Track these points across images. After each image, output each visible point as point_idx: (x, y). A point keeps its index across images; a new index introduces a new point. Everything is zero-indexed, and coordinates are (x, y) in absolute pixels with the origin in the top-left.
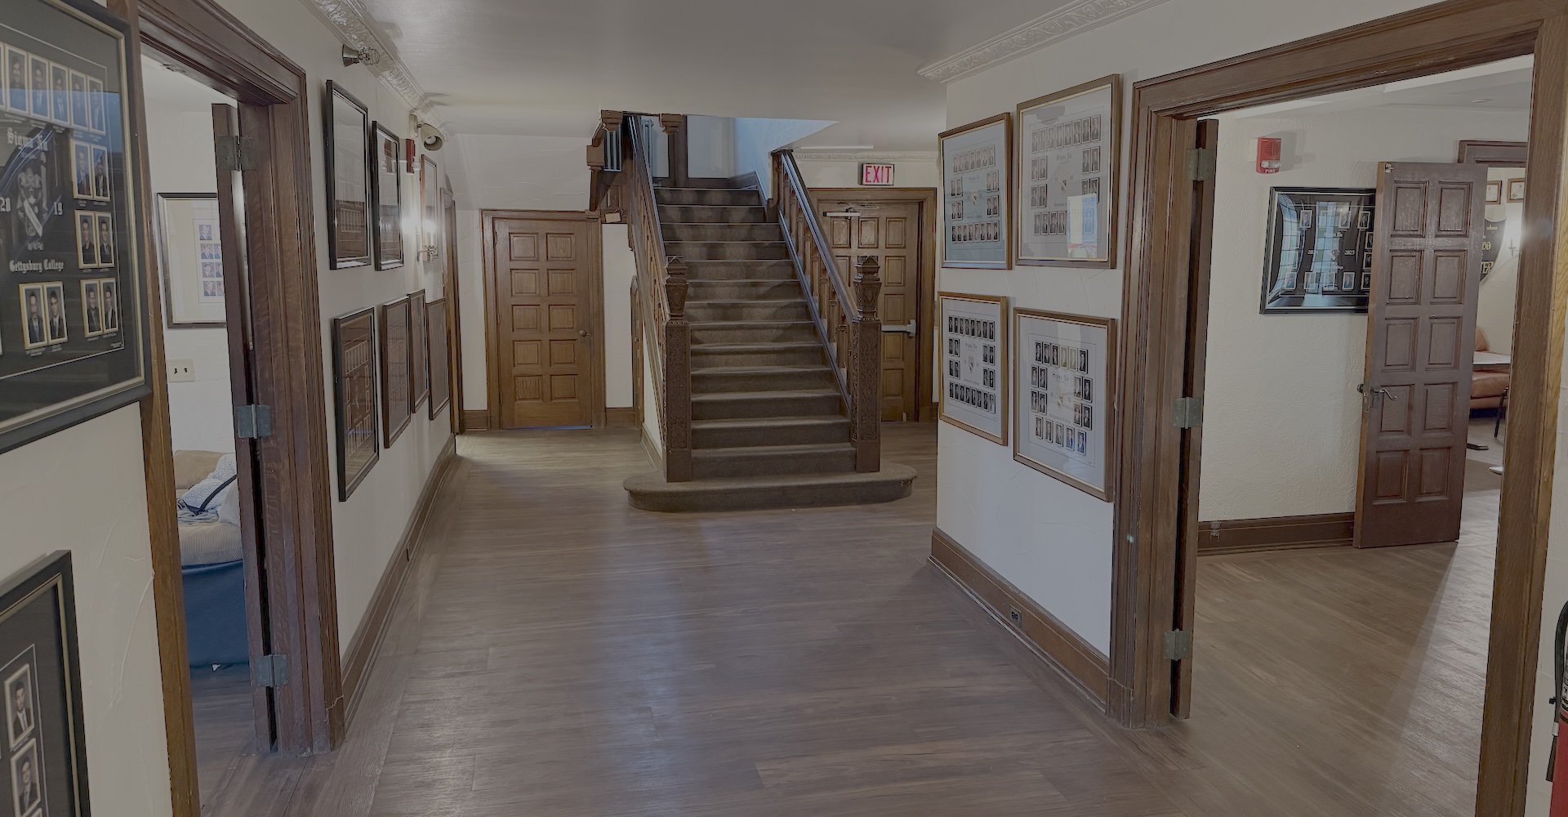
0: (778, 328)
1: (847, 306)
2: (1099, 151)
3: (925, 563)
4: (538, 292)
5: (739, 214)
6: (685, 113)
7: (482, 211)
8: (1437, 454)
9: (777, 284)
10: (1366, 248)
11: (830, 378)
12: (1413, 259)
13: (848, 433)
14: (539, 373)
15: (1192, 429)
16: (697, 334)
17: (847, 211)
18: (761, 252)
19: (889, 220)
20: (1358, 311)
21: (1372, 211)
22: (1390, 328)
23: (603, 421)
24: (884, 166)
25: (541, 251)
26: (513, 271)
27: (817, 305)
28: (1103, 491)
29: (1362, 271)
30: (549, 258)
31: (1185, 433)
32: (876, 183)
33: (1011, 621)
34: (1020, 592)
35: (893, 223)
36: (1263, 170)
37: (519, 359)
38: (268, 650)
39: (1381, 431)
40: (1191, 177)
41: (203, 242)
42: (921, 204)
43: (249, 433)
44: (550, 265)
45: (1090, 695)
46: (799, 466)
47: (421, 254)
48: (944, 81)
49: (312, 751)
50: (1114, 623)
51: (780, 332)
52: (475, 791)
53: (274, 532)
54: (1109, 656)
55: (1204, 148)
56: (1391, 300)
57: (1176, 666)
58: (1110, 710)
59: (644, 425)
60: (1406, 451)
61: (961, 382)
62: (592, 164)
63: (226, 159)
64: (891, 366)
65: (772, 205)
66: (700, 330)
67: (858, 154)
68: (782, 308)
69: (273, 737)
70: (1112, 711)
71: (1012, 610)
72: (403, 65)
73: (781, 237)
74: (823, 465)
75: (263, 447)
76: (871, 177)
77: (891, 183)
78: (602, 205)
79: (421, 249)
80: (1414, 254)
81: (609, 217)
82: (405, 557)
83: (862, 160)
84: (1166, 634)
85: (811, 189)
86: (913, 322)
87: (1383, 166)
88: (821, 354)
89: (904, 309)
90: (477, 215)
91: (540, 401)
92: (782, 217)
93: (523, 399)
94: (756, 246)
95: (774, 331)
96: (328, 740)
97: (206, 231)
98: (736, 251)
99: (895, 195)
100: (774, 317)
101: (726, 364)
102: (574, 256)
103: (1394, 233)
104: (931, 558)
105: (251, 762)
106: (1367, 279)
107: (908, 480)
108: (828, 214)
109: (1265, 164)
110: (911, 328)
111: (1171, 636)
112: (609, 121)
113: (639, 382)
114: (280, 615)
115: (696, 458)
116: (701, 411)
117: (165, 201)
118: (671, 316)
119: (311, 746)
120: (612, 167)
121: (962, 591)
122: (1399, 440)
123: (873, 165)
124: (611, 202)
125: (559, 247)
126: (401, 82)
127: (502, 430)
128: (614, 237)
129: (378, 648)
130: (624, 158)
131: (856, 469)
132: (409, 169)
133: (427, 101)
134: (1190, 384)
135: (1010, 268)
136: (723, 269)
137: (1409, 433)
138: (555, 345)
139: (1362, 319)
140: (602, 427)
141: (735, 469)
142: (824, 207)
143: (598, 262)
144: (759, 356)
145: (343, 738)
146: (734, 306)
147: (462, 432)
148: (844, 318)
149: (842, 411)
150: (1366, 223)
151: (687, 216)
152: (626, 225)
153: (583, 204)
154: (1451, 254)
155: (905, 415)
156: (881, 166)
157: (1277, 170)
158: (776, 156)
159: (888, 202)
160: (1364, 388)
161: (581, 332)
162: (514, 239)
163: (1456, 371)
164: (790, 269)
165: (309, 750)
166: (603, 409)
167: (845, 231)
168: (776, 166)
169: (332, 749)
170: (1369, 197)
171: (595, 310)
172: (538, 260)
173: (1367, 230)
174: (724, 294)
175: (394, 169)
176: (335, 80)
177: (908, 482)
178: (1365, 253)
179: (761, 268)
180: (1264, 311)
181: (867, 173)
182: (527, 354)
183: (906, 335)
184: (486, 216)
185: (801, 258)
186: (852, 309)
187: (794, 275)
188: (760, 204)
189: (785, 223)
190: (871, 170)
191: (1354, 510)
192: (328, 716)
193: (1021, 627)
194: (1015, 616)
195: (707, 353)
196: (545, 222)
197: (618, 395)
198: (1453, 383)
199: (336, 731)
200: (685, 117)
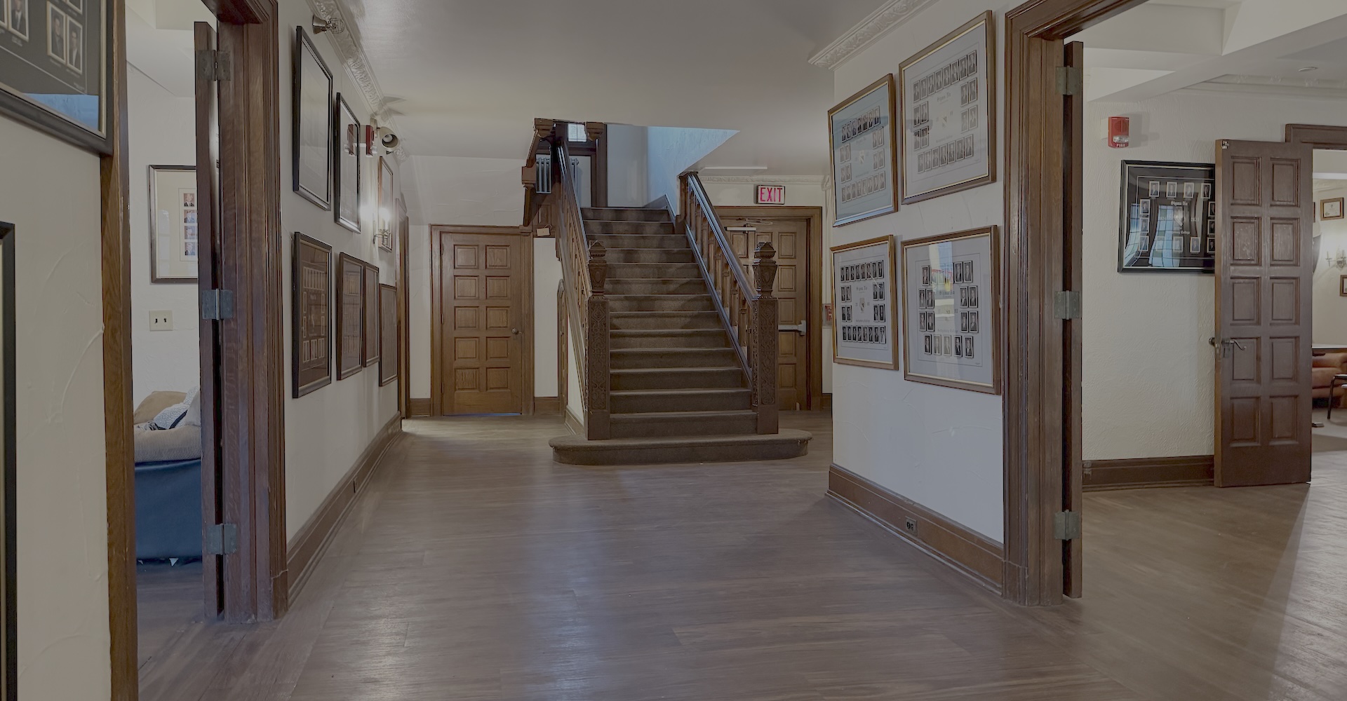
0: (686, 317)
1: (747, 290)
2: (975, 82)
3: (823, 496)
4: (477, 296)
5: (651, 228)
6: (606, 122)
7: (431, 226)
8: (1286, 401)
9: (685, 282)
10: (1209, 215)
11: (733, 356)
12: (1252, 226)
13: (750, 401)
14: (476, 366)
15: (1072, 321)
16: (616, 321)
17: (745, 226)
18: (670, 257)
19: (781, 234)
20: (1204, 272)
21: (1213, 183)
22: (1236, 286)
23: (531, 409)
24: (776, 188)
25: (480, 261)
26: (456, 278)
27: (720, 297)
28: (991, 385)
29: (1207, 236)
30: (488, 267)
31: (1066, 324)
32: (769, 202)
33: (907, 532)
34: (914, 503)
35: (785, 237)
36: (1114, 145)
37: (460, 354)
38: (219, 519)
39: (1233, 380)
40: (1062, 92)
41: (186, 208)
42: (808, 221)
43: (213, 315)
44: (487, 273)
45: (986, 582)
46: (707, 427)
47: (377, 238)
48: (832, 66)
49: (256, 618)
50: (1007, 507)
51: (688, 320)
52: (407, 647)
53: (230, 407)
54: (1002, 542)
55: (1071, 66)
56: (1235, 262)
57: (1066, 544)
58: (1006, 591)
59: (567, 407)
60: (1258, 398)
61: (853, 323)
62: (526, 182)
63: (204, 70)
64: (785, 361)
65: (679, 221)
66: (618, 318)
67: (753, 177)
68: (689, 301)
69: (221, 607)
70: (1008, 592)
71: (907, 521)
72: (365, 56)
73: (688, 244)
74: (729, 427)
75: (224, 329)
76: (765, 197)
77: (782, 202)
78: (534, 222)
79: (377, 232)
80: (1253, 221)
81: (540, 232)
82: (351, 488)
83: (757, 183)
84: (1056, 514)
85: (716, 207)
86: (804, 322)
87: (1220, 142)
88: (725, 338)
89: (795, 310)
90: (426, 229)
91: (477, 391)
92: (689, 229)
93: (463, 389)
94: (668, 253)
95: (683, 319)
96: (272, 609)
97: (189, 198)
98: (649, 256)
99: (787, 213)
100: (683, 308)
101: (641, 346)
102: (509, 265)
103: (1234, 202)
104: (828, 492)
105: (198, 628)
106: (1212, 243)
107: (805, 441)
108: (728, 229)
109: (1116, 139)
110: (802, 327)
111: (1061, 517)
112: (541, 127)
113: (563, 374)
114: (232, 486)
115: (614, 419)
116: (618, 382)
117: (156, 172)
118: (593, 292)
119: (256, 614)
120: (543, 191)
121: (859, 515)
122: (1251, 389)
123: (766, 187)
124: (542, 219)
125: (497, 258)
126: (363, 76)
127: (443, 417)
128: (544, 248)
129: (323, 550)
130: (553, 183)
131: (756, 432)
132: (368, 151)
133: (385, 108)
134: (1070, 279)
135: (896, 209)
136: (637, 270)
137: (1259, 381)
138: (491, 342)
139: (1208, 280)
140: (531, 413)
141: (649, 429)
142: (725, 223)
143: (529, 269)
144: (669, 339)
145: (286, 610)
146: (647, 299)
147: (408, 417)
148: (744, 302)
149: (744, 384)
150: (1208, 194)
151: (606, 228)
152: (555, 239)
153: (518, 220)
154: (1285, 221)
155: (798, 404)
156: (773, 188)
157: (1127, 144)
158: (683, 178)
159: (778, 219)
160: (1215, 341)
161: (514, 330)
162: (459, 250)
163: (1297, 326)
164: (696, 270)
165: (253, 617)
166: (532, 397)
167: (743, 243)
168: (683, 187)
169: (275, 618)
170: (1210, 172)
171: (526, 312)
172: (478, 268)
173: (1209, 200)
174: (639, 289)
175: (355, 151)
176: (304, 27)
177: (804, 442)
178: (1209, 221)
179: (671, 270)
180: (1122, 270)
181: (762, 193)
182: (466, 349)
183: (797, 334)
184: (435, 229)
185: (706, 260)
186: (752, 293)
187: (699, 275)
188: (670, 220)
189: (691, 234)
190: (765, 191)
191: (1213, 454)
192: (272, 585)
193: (916, 536)
194: (909, 525)
195: (624, 336)
196: (485, 236)
197: (545, 386)
198: (1296, 338)
199: (280, 604)
200: (606, 126)
